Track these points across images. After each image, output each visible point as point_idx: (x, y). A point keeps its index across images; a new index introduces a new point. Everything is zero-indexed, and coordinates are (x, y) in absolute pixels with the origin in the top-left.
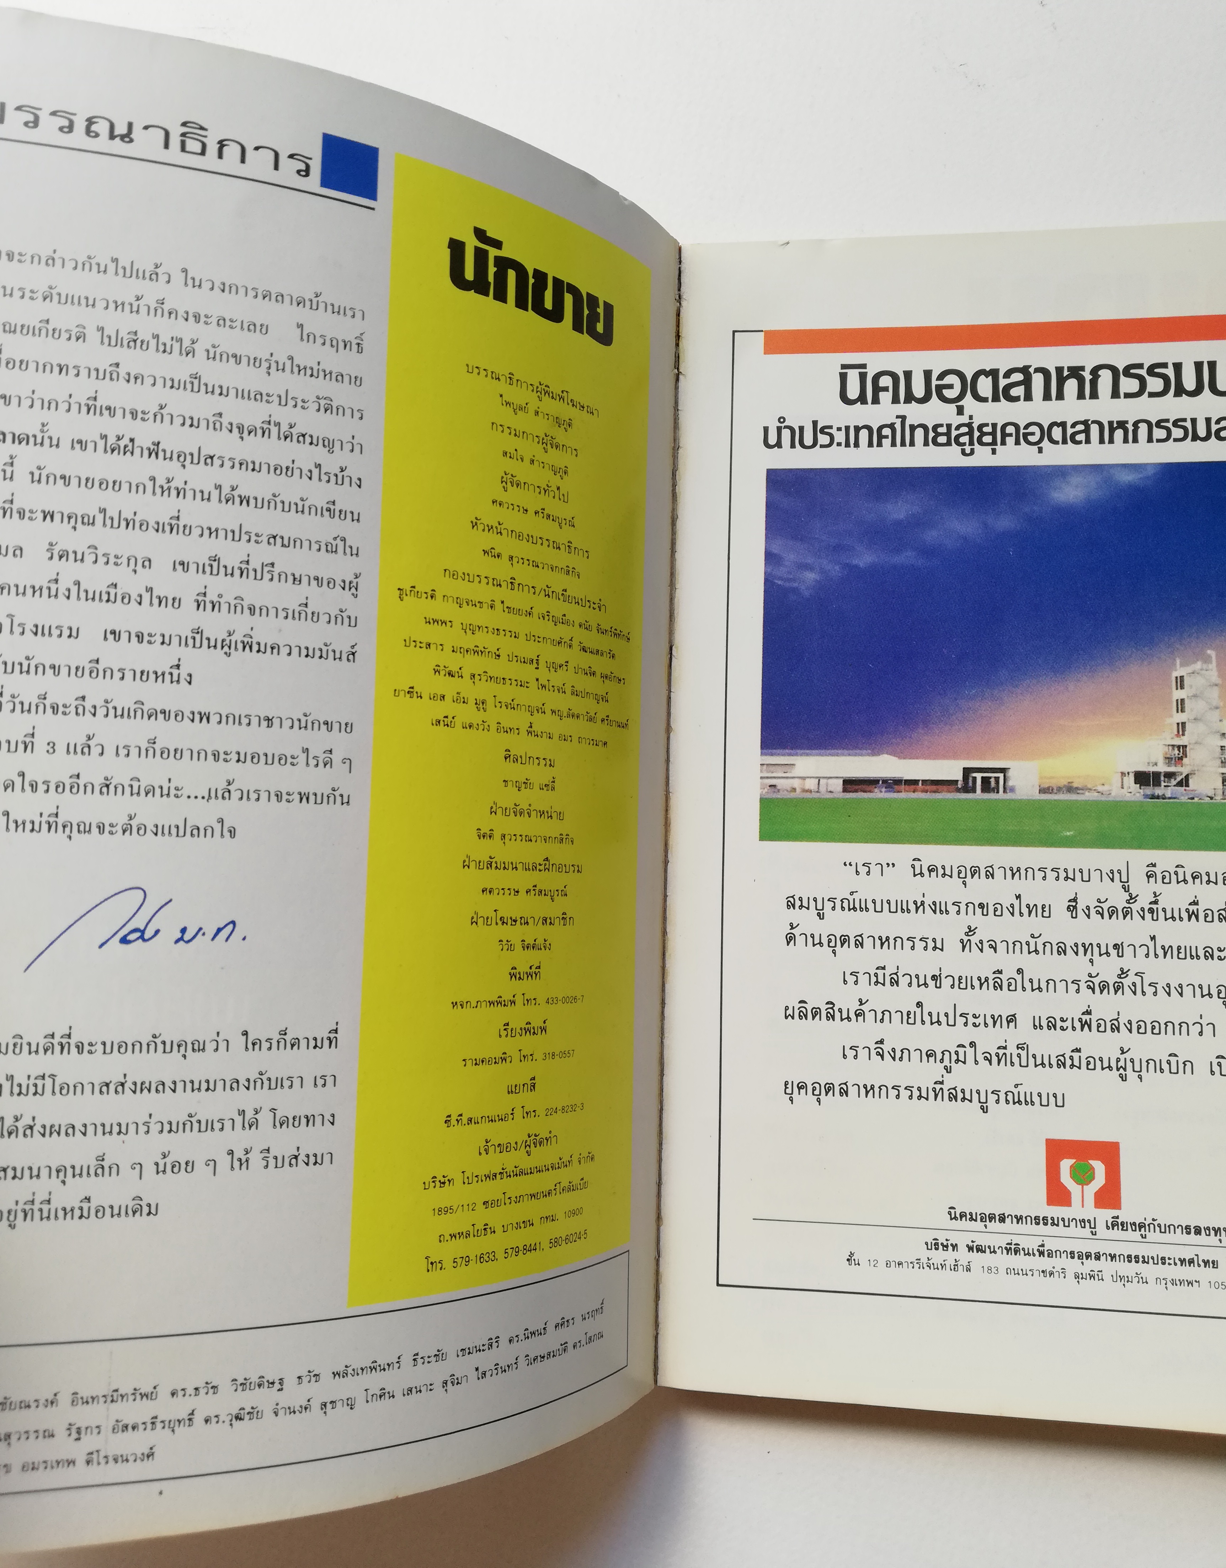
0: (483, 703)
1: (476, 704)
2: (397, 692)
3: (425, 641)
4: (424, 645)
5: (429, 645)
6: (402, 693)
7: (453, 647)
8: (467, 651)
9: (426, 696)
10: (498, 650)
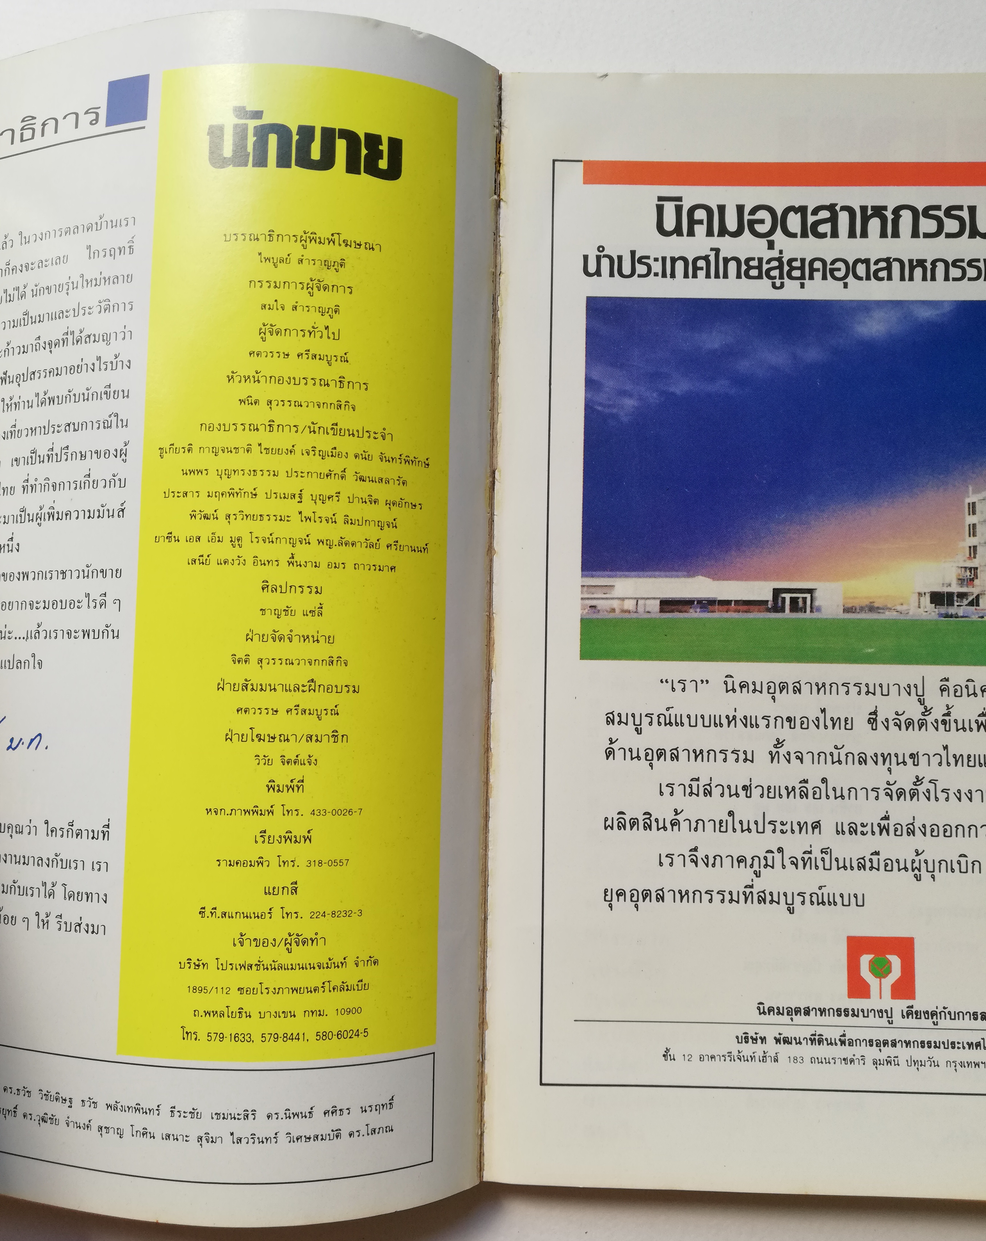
0: (238, 540)
1: (231, 541)
2: (157, 539)
3: (182, 491)
4: (181, 494)
5: (186, 494)
6: (162, 539)
7: (209, 492)
8: (222, 495)
9: (182, 539)
10: (255, 489)
